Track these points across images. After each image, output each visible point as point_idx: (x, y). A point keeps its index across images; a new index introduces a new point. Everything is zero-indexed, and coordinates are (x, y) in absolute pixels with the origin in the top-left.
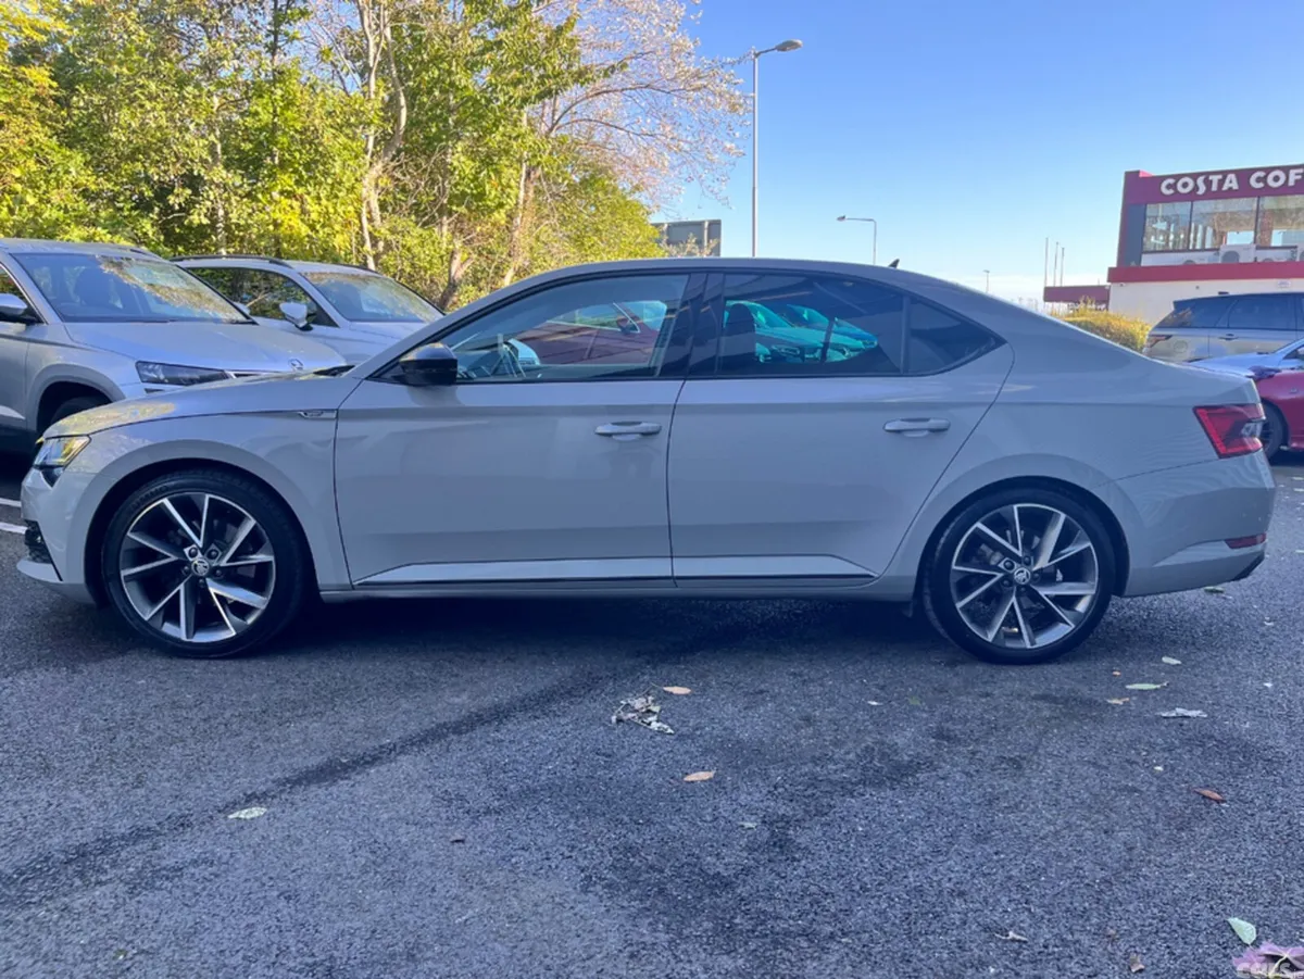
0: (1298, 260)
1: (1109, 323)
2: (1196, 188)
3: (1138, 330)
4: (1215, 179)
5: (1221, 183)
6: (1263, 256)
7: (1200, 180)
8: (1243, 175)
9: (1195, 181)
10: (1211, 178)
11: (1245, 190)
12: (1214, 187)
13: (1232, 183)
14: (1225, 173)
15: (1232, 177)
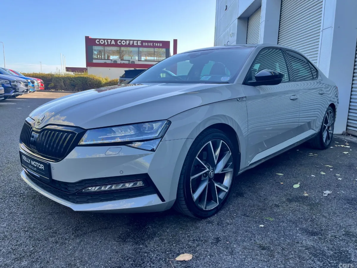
0: (130, 63)
1: (94, 78)
2: (105, 43)
3: (101, 79)
4: (109, 41)
5: (111, 42)
6: (123, 62)
7: (106, 41)
8: (116, 41)
9: (104, 41)
10: (108, 40)
11: (116, 45)
12: (109, 43)
13: (113, 43)
14: (111, 40)
15: (113, 41)
